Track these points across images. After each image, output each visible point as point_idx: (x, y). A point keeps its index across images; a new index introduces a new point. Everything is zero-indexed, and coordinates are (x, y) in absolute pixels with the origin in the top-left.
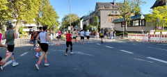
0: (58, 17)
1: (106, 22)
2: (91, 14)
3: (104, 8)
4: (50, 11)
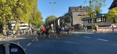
0: (43, 18)
3: (74, 10)
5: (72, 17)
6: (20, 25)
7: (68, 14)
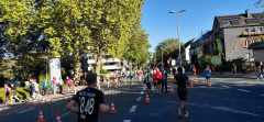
5: (223, 41)
6: (104, 61)
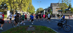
0: (35, 9)
1: (55, 11)
2: (49, 8)
3: (54, 5)
4: (32, 7)
6: (22, 12)
7: (50, 7)
